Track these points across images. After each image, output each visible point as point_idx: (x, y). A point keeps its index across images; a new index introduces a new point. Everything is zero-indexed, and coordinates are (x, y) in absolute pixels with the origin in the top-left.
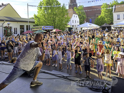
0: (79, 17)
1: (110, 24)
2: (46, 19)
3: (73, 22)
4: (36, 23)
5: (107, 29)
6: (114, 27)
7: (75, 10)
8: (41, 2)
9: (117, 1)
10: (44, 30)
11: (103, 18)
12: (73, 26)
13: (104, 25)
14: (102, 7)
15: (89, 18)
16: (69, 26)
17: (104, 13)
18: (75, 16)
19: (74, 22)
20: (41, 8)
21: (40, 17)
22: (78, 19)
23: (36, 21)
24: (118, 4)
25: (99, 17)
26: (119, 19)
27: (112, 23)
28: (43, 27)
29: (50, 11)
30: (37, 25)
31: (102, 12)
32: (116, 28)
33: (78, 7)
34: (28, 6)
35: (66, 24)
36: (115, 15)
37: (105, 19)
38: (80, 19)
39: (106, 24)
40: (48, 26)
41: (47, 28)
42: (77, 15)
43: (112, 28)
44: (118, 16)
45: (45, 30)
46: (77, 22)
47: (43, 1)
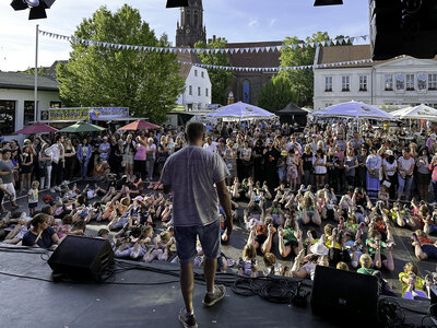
0: (210, 77)
1: (304, 105)
2: (101, 80)
3: (191, 93)
8: (86, 24)
9: (326, 33)
10: (94, 122)
11: (284, 86)
12: (190, 106)
13: (287, 109)
15: (242, 80)
16: (180, 108)
18: (199, 74)
19: (195, 91)
21: (79, 73)
22: (207, 84)
23: (64, 90)
25: (274, 80)
26: (331, 90)
27: (309, 103)
28: (92, 111)
30: (68, 103)
31: (283, 63)
33: (210, 40)
35: (170, 103)
36: (319, 78)
37: (289, 87)
38: (214, 81)
39: (293, 107)
40: (109, 109)
41: (107, 114)
42: (205, 71)
44: (329, 80)
46: (203, 92)
47: (92, 18)
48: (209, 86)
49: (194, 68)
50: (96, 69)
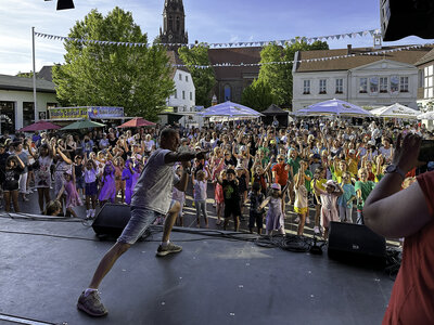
0: (194, 81)
1: (283, 107)
3: (176, 97)
4: (59, 97)
6: (293, 116)
7: (183, 56)
8: (79, 26)
10: (93, 120)
11: (264, 89)
12: (175, 109)
13: (270, 110)
14: (262, 53)
15: (223, 84)
16: (170, 110)
17: (266, 72)
18: (184, 78)
19: (180, 94)
21: (73, 75)
22: (190, 87)
23: (60, 90)
24: (306, 47)
25: (255, 84)
26: (308, 93)
27: (288, 105)
28: (90, 110)
30: (65, 103)
31: (263, 68)
32: (299, 118)
33: (192, 46)
34: (36, 36)
36: (298, 81)
37: (269, 90)
38: (197, 85)
39: (275, 108)
40: (106, 109)
41: (104, 113)
42: (189, 75)
43: (290, 119)
44: (307, 83)
45: (99, 121)
46: (187, 95)
47: (84, 20)
48: (193, 90)
49: (178, 72)
50: (91, 71)
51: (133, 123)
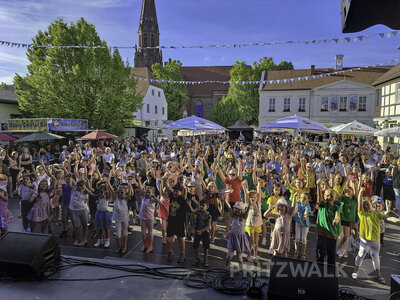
0: (166, 96)
1: (250, 123)
2: (60, 94)
3: (148, 111)
4: (22, 108)
5: (242, 137)
6: (259, 132)
7: (156, 72)
8: (41, 36)
9: (271, 59)
10: (53, 132)
11: (233, 106)
12: (148, 123)
13: (236, 126)
14: (232, 72)
15: (195, 100)
16: (137, 123)
17: (236, 90)
18: (156, 94)
19: (152, 109)
20: (41, 55)
21: (37, 86)
22: (163, 103)
23: (23, 101)
24: (274, 68)
25: (224, 101)
26: (273, 111)
27: (255, 121)
28: (51, 122)
29: (75, 69)
30: (28, 114)
31: (232, 86)
32: (265, 134)
33: (166, 63)
35: (127, 117)
36: (264, 98)
37: (237, 107)
38: (170, 101)
39: (241, 123)
40: (68, 121)
41: (66, 125)
42: (162, 91)
43: (255, 134)
44: (272, 101)
45: (59, 133)
47: (48, 31)
48: (166, 105)
49: (151, 87)
50: (54, 82)
51: (93, 135)
